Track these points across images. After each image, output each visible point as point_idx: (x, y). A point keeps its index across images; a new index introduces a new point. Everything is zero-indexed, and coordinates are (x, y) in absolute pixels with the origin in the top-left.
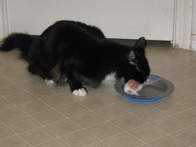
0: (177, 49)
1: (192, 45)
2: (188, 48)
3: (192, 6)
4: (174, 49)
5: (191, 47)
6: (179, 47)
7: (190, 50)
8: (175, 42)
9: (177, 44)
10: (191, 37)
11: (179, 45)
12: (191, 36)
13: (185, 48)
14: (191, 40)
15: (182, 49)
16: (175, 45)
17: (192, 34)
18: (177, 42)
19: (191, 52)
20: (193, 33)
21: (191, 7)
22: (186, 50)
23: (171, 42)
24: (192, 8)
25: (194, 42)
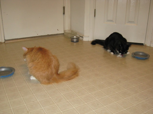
5: (150, 46)
13: (148, 46)
15: (147, 46)
16: (146, 45)
17: (151, 42)
18: (146, 44)
19: (150, 47)
22: (149, 46)
23: (144, 44)
24: (152, 33)
25: (151, 44)
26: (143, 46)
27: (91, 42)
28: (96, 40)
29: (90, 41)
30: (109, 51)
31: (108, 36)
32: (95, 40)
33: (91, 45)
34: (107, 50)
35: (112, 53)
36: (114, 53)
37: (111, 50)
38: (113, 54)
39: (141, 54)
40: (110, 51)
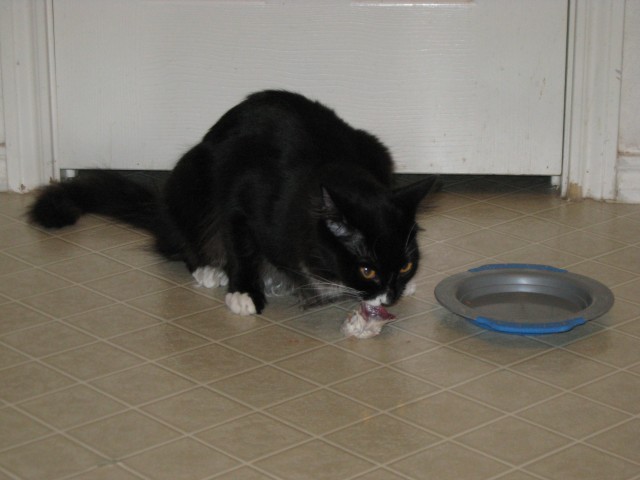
0: (576, 200)
1: (621, 186)
2: (608, 195)
3: (619, 69)
4: (565, 199)
5: (617, 192)
6: (581, 192)
7: (615, 200)
8: (568, 178)
9: (576, 184)
10: (618, 162)
11: (581, 187)
12: (618, 157)
13: (598, 195)
14: (617, 172)
15: (590, 199)
16: (571, 186)
17: (619, 153)
18: (574, 179)
19: (615, 207)
20: (623, 148)
21: (618, 71)
22: (603, 201)
23: (555, 181)
24: (620, 72)
25: (625, 176)
26: (554, 203)
27: (30, 201)
28: (80, 172)
29: (15, 188)
30: (209, 279)
31: (195, 133)
32: (71, 174)
33: (28, 237)
34: (192, 269)
35: (242, 304)
36: (260, 303)
37: (228, 270)
38: (252, 309)
39: (524, 284)
40: (225, 282)
